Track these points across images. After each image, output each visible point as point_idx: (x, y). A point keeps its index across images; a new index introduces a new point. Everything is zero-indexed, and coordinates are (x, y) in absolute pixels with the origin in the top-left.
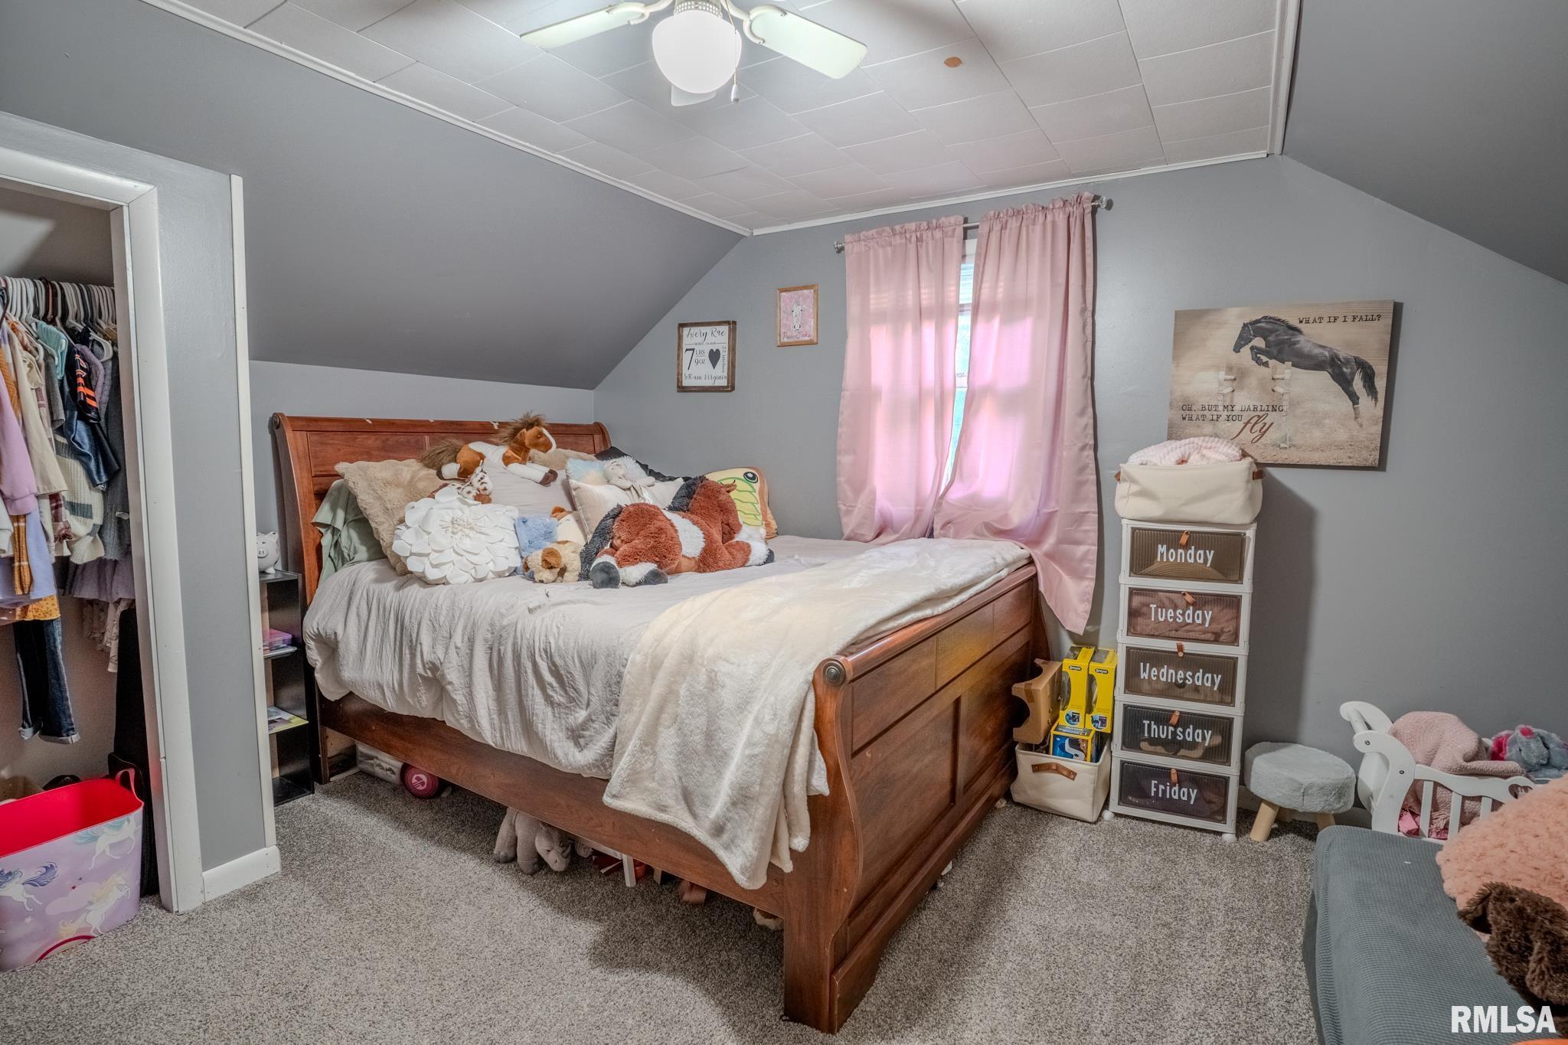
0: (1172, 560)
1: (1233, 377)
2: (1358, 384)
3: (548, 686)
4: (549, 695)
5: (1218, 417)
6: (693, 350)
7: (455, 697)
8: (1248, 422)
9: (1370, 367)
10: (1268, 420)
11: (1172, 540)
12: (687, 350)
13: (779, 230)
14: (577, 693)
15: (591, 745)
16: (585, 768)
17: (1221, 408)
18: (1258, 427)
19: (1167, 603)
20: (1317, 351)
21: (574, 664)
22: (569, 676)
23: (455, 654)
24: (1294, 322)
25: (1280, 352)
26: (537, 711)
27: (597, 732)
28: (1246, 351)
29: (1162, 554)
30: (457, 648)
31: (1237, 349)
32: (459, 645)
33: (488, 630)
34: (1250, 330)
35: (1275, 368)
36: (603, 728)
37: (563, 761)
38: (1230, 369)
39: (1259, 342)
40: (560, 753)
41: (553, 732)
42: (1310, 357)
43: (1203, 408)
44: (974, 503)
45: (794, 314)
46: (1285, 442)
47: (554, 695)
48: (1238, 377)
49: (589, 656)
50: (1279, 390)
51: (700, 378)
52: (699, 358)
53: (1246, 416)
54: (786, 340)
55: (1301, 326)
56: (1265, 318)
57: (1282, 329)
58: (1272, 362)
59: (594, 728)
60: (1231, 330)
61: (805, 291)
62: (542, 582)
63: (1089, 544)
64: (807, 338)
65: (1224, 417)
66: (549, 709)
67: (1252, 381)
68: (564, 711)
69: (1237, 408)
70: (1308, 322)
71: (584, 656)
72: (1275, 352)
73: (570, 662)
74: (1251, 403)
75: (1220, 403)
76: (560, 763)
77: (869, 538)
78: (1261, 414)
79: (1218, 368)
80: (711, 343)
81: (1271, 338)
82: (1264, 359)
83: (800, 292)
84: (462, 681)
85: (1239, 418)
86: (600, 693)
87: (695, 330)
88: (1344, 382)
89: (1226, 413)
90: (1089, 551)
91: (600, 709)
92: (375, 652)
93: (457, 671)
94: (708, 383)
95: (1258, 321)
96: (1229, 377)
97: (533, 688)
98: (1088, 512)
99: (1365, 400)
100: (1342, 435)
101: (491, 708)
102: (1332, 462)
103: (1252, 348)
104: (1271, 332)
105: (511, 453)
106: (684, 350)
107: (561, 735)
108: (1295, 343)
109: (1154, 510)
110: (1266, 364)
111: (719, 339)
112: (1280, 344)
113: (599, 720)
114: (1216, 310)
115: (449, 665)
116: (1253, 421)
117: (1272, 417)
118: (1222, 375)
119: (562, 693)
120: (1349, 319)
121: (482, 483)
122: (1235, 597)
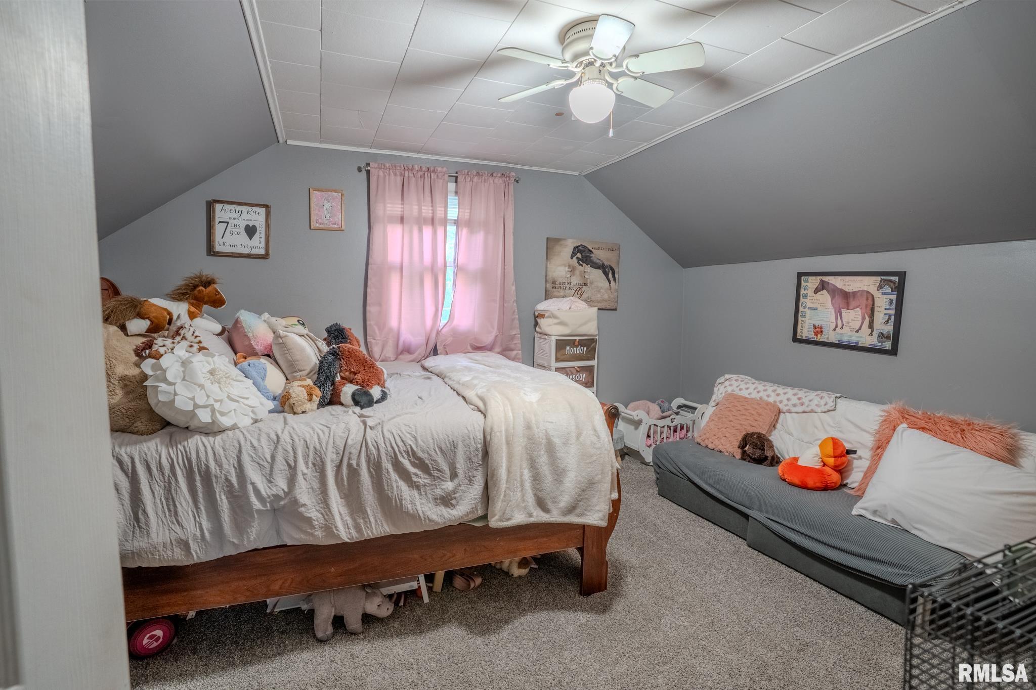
0: (571, 353)
1: (570, 270)
2: (610, 276)
3: (413, 476)
4: (415, 482)
5: (566, 287)
6: (228, 223)
7: (309, 515)
8: (576, 290)
9: (614, 269)
10: (583, 290)
11: (572, 343)
12: (220, 222)
13: (312, 146)
14: (441, 472)
15: (461, 502)
16: (464, 516)
17: (566, 284)
18: (580, 292)
19: (569, 372)
20: (598, 261)
21: (437, 454)
22: (433, 462)
23: (303, 480)
24: (591, 249)
25: (586, 260)
26: (405, 496)
27: (464, 492)
28: (575, 258)
29: (568, 351)
30: (304, 474)
31: (572, 258)
32: (306, 471)
33: (333, 453)
34: (577, 250)
35: (585, 267)
36: (467, 487)
37: (440, 521)
38: (569, 266)
39: (579, 255)
40: (434, 517)
41: (423, 506)
42: (596, 264)
43: (560, 284)
44: (455, 333)
45: (325, 208)
46: (589, 299)
47: (420, 480)
48: (572, 270)
49: (448, 445)
50: (587, 277)
51: (235, 246)
52: (234, 231)
53: (576, 287)
54: (318, 225)
55: (593, 250)
56: (581, 245)
57: (587, 250)
58: (584, 265)
59: (461, 490)
60: (569, 250)
61: (334, 193)
62: (303, 412)
63: (517, 350)
64: (336, 226)
65: (568, 288)
66: (415, 493)
67: (577, 272)
68: (429, 488)
69: (572, 284)
70: (595, 249)
71: (443, 446)
72: (585, 260)
73: (433, 453)
74: (577, 282)
75: (566, 282)
76: (437, 523)
77: (392, 359)
78: (580, 286)
79: (565, 266)
80: (247, 220)
81: (583, 254)
82: (581, 263)
83: (330, 193)
84: (314, 500)
85: (573, 288)
86: (463, 466)
87: (227, 207)
88: (606, 274)
89: (568, 286)
90: (517, 353)
91: (464, 476)
92: (160, 513)
93: (307, 493)
94: (246, 251)
95: (579, 246)
96: (569, 270)
97: (397, 482)
98: (516, 334)
99: (613, 283)
100: (606, 296)
101: (342, 512)
102: (604, 307)
103: (577, 258)
104: (583, 251)
105: (193, 309)
106: (217, 222)
107: (430, 505)
108: (591, 257)
109: (566, 331)
110: (582, 265)
111: (257, 217)
112: (587, 256)
113: (464, 483)
114: (565, 239)
115: (299, 491)
116: (578, 290)
117: (584, 288)
118: (567, 269)
119: (425, 477)
120: (608, 249)
121: (196, 337)
122: (592, 366)
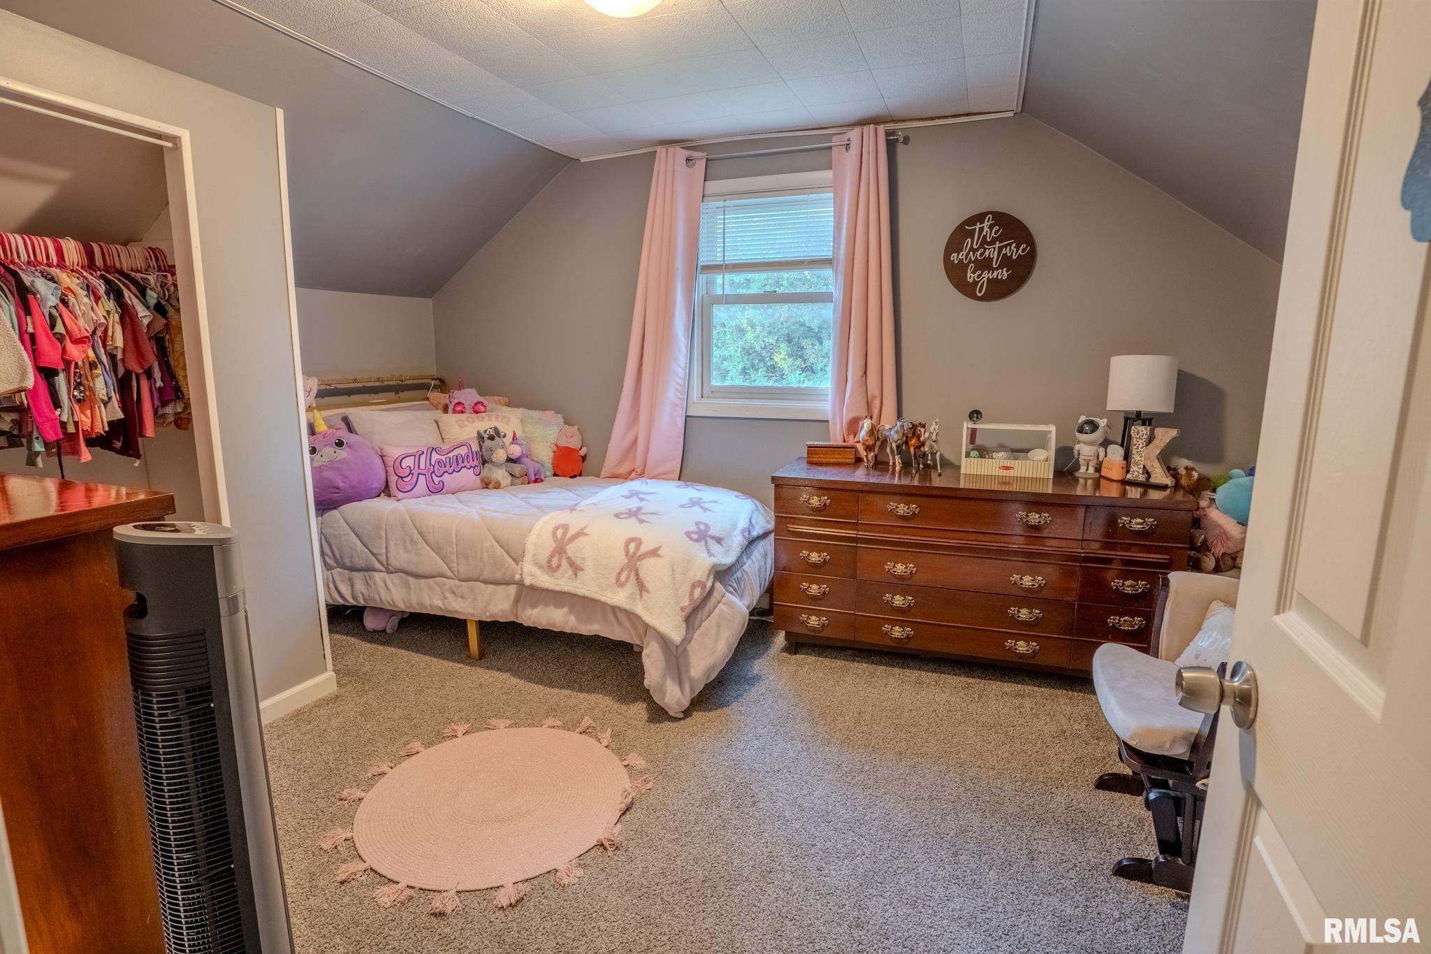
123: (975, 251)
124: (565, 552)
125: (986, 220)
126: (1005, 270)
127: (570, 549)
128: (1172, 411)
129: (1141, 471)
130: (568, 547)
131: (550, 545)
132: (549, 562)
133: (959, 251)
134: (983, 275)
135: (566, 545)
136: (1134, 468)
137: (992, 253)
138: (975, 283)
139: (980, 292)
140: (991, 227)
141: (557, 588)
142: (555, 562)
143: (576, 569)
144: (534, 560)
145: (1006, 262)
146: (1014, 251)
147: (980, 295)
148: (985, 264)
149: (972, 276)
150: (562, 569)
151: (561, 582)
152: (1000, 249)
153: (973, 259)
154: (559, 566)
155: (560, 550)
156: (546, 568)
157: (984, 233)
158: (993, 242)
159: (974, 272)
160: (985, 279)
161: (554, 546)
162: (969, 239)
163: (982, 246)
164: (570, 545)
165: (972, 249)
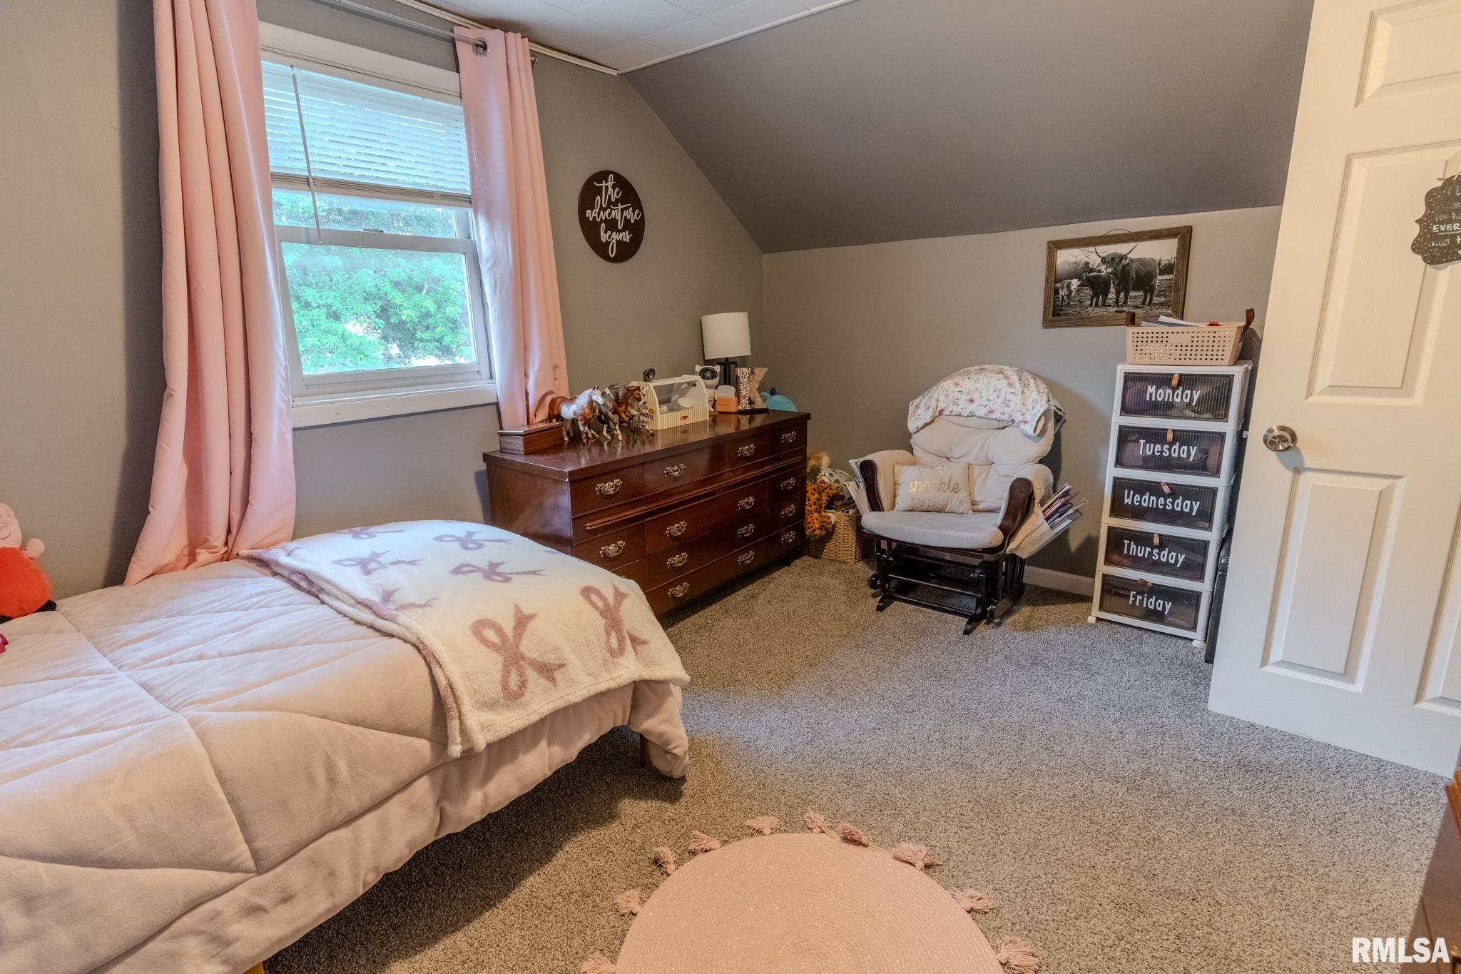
123: (604, 210)
124: (523, 658)
125: (609, 180)
126: (627, 232)
127: (528, 647)
128: (750, 354)
129: (747, 402)
130: (522, 648)
131: (492, 663)
132: (505, 687)
133: (592, 208)
134: (612, 236)
135: (517, 647)
136: (743, 401)
137: (616, 214)
138: (607, 243)
139: (612, 253)
140: (614, 187)
141: (534, 718)
142: (514, 681)
143: (548, 671)
144: (478, 701)
145: (627, 225)
146: (632, 216)
147: (612, 256)
148: (612, 226)
149: (605, 236)
150: (530, 685)
151: (535, 706)
152: (622, 210)
153: (604, 219)
154: (523, 685)
155: (513, 659)
156: (502, 701)
157: (609, 193)
158: (615, 204)
159: (605, 232)
160: (614, 240)
161: (500, 659)
162: (598, 197)
163: (608, 207)
164: (523, 642)
165: (601, 208)
